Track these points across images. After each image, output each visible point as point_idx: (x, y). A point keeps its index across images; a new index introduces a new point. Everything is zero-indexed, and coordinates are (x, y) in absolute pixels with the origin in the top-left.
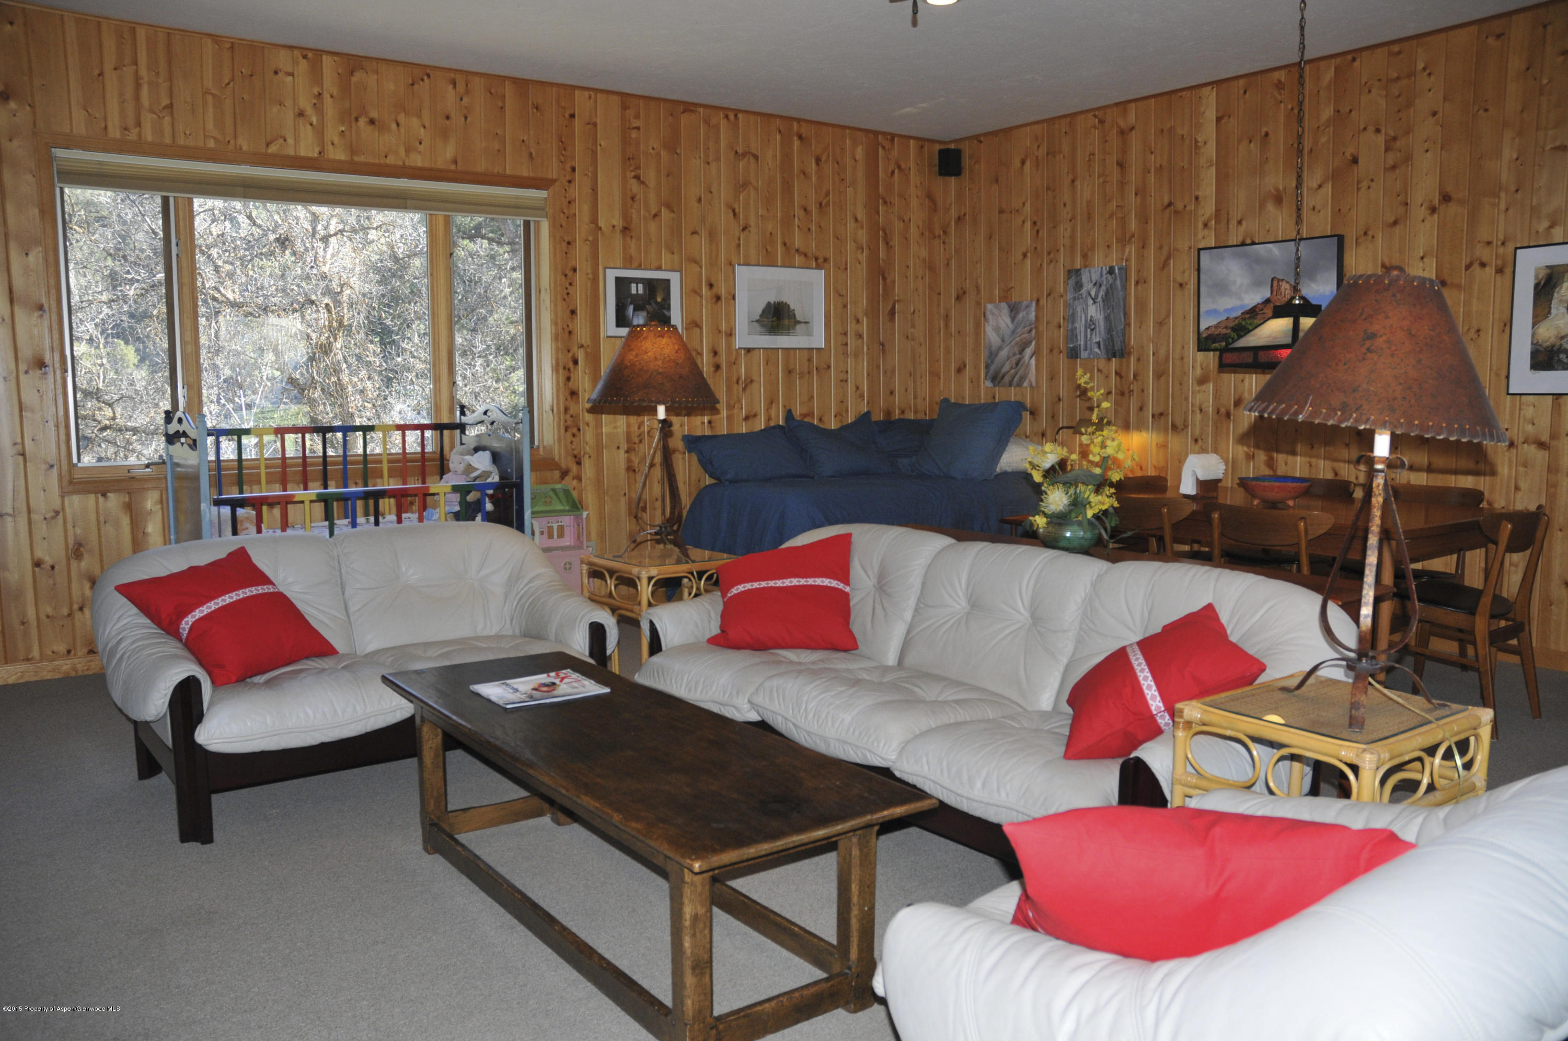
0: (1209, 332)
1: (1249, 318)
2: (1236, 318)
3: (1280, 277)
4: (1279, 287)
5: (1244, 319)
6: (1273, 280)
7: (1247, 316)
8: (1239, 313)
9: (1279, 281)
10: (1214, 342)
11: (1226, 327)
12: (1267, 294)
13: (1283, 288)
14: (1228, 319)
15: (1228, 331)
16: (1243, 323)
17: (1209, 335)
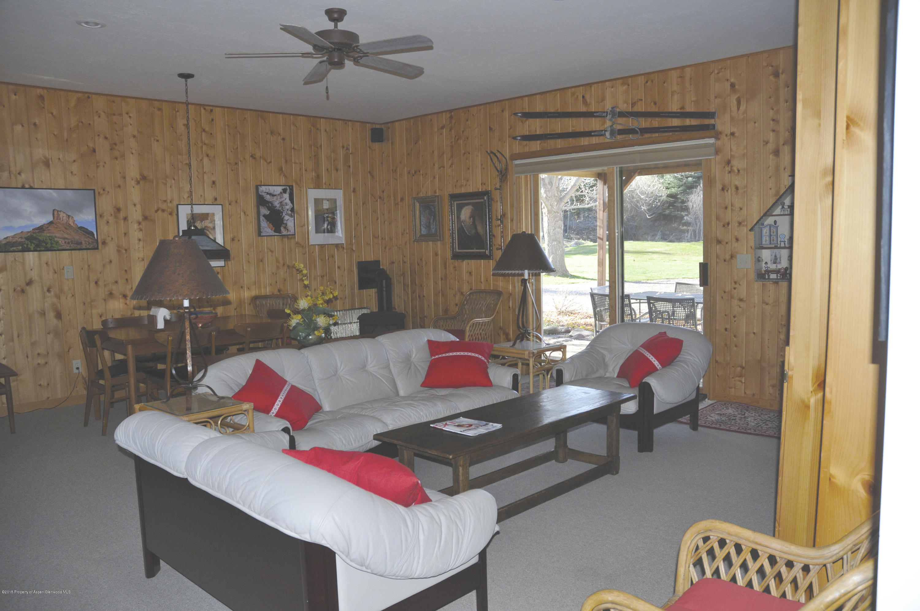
0: (8, 240)
1: (38, 232)
2: (28, 232)
3: (59, 210)
4: (59, 215)
5: (34, 233)
6: (54, 210)
7: (37, 231)
8: (31, 229)
9: (58, 211)
10: (12, 247)
11: (21, 238)
12: (51, 218)
13: (61, 216)
14: (22, 232)
15: (24, 240)
16: (35, 235)
17: (7, 242)
